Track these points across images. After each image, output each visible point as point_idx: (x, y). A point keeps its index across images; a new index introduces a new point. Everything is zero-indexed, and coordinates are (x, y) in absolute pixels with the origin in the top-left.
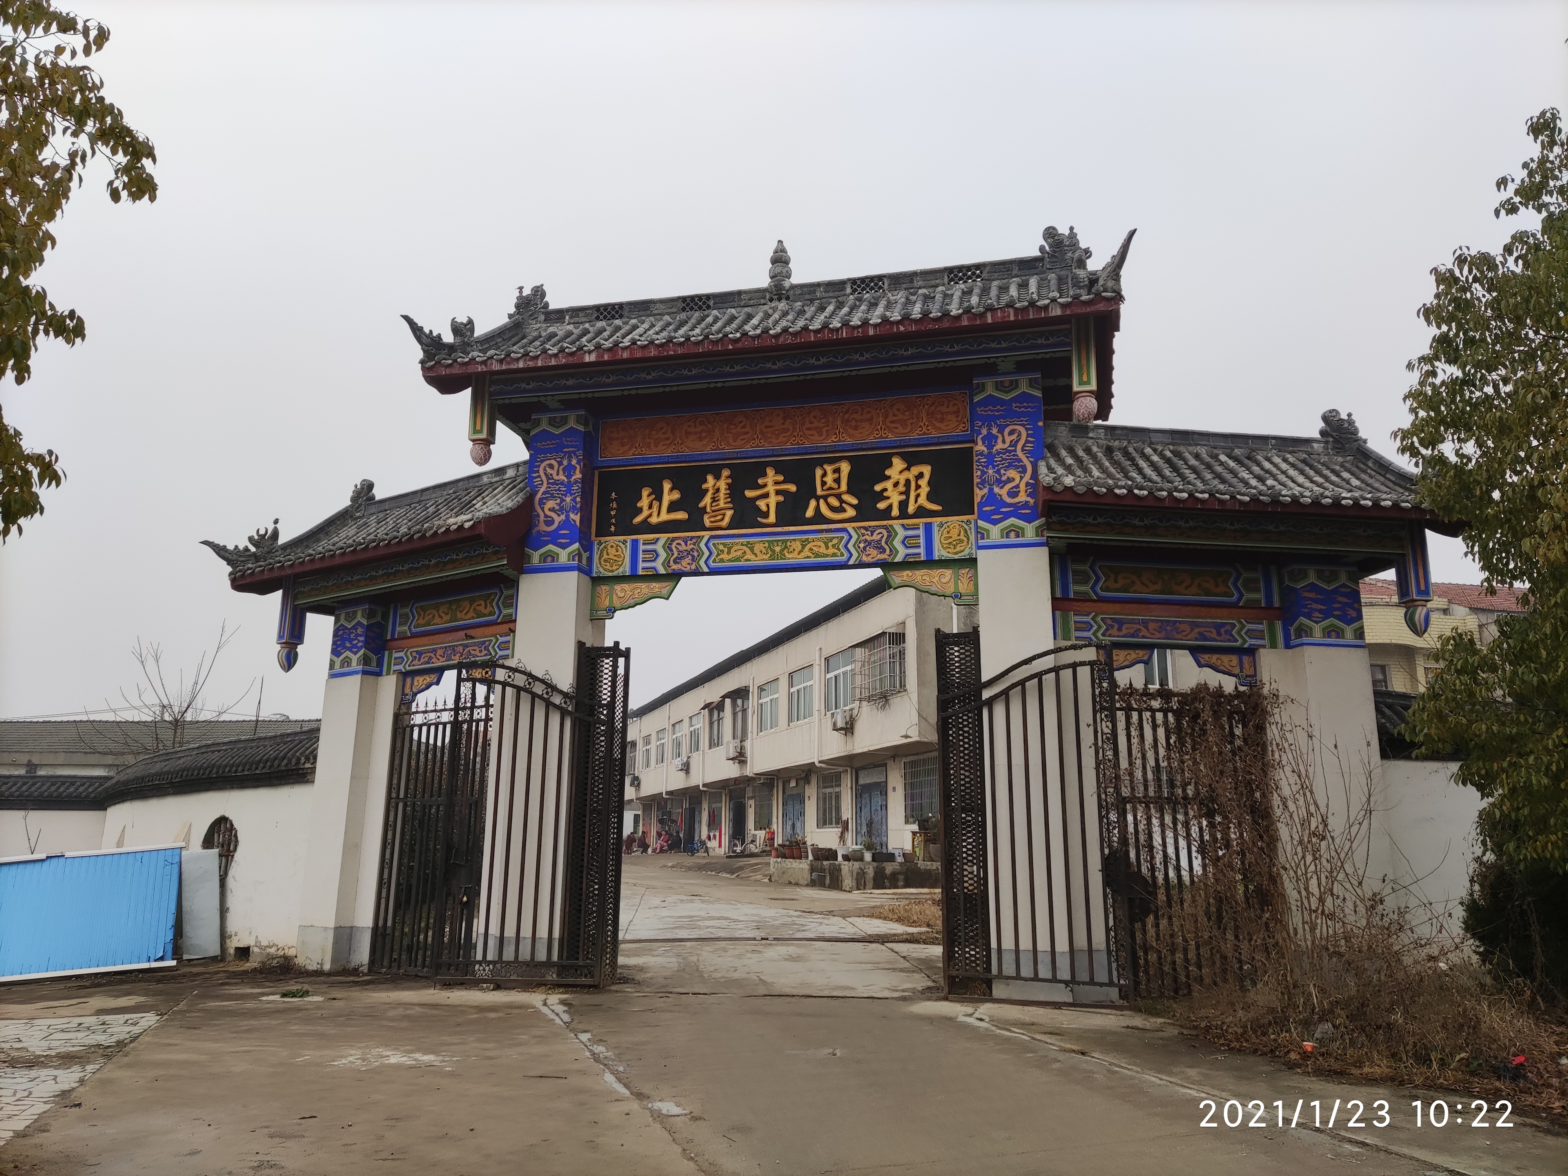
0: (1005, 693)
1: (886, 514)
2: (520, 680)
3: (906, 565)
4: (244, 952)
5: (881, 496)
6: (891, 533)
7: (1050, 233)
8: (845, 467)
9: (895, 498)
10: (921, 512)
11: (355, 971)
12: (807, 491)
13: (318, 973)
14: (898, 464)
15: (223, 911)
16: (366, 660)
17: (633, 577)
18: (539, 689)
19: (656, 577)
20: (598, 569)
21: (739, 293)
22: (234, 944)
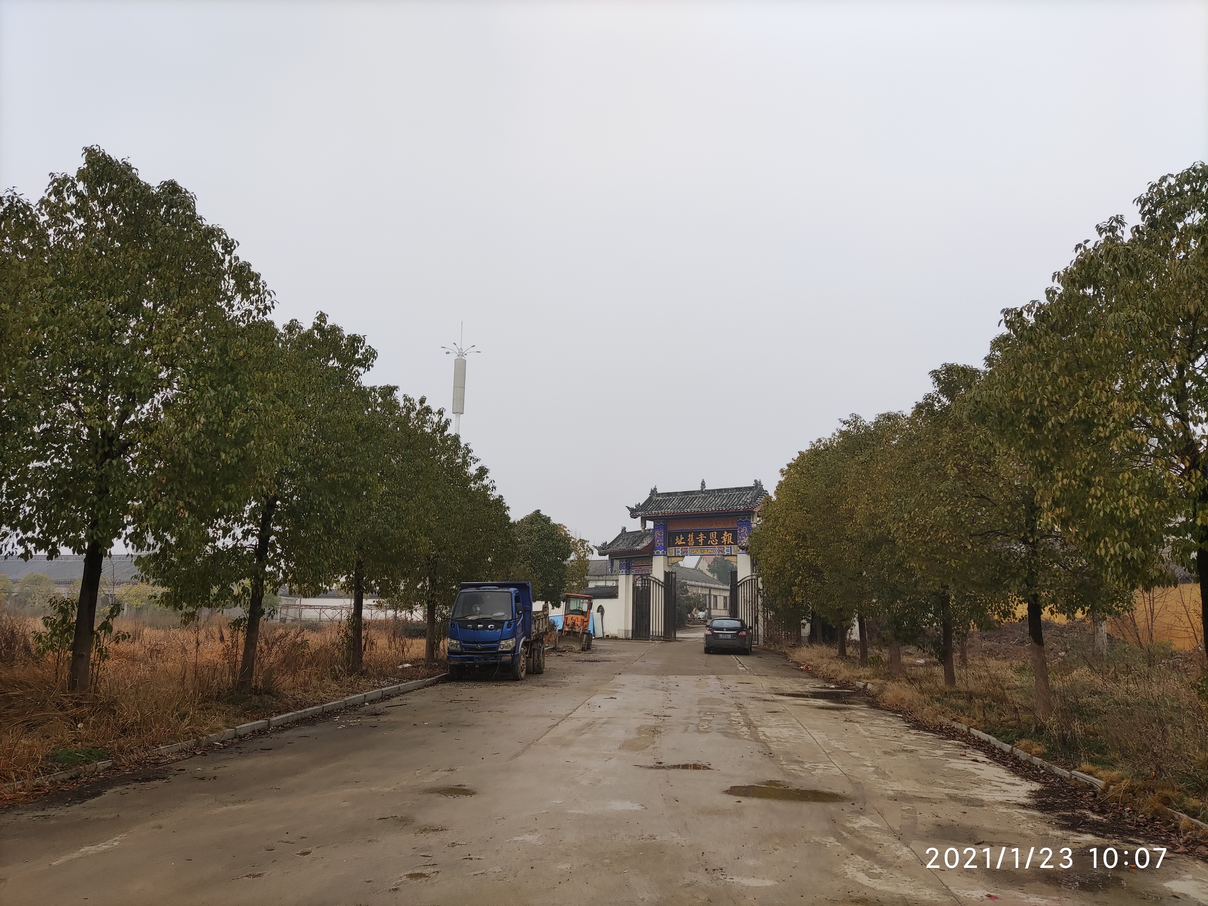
0: (741, 585)
1: (723, 544)
2: (653, 579)
3: (726, 555)
4: (608, 636)
5: (722, 540)
6: (724, 549)
7: (756, 481)
8: (716, 533)
9: (725, 540)
10: (730, 544)
11: (629, 639)
12: (708, 538)
13: (622, 639)
14: (726, 533)
15: (603, 627)
16: (626, 572)
17: (675, 556)
18: (657, 581)
19: (679, 557)
20: (668, 555)
21: (695, 491)
22: (605, 635)
